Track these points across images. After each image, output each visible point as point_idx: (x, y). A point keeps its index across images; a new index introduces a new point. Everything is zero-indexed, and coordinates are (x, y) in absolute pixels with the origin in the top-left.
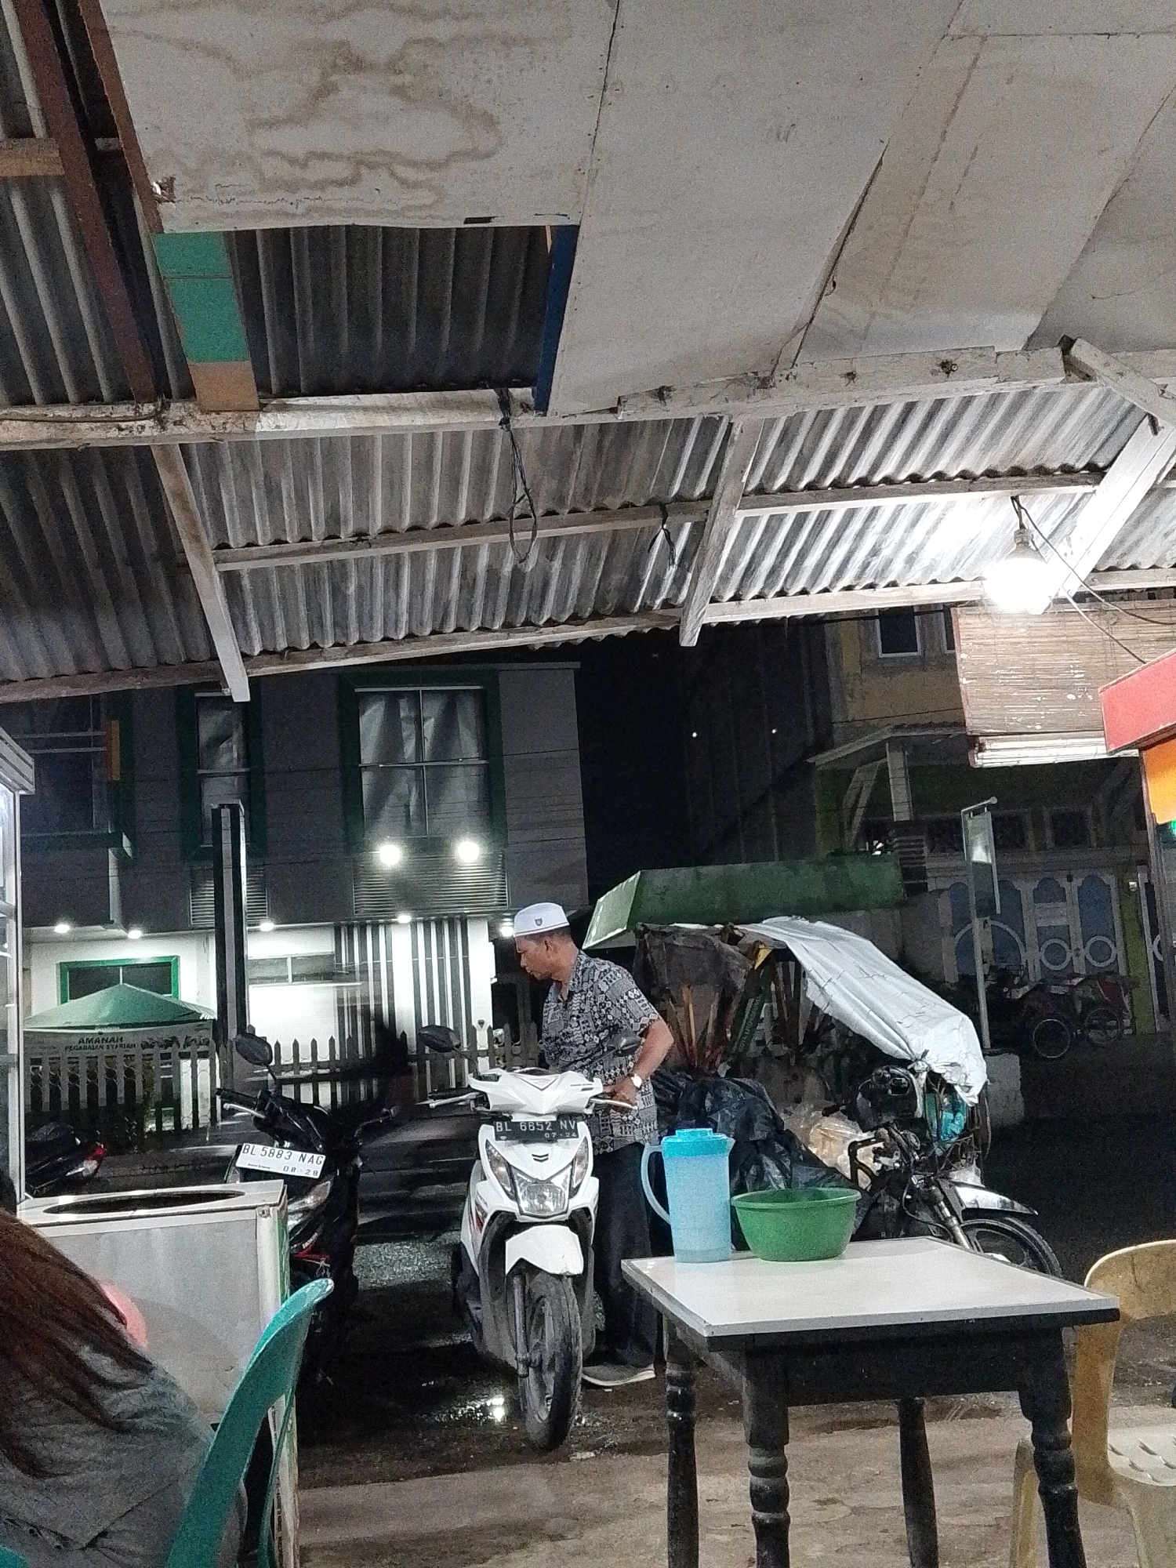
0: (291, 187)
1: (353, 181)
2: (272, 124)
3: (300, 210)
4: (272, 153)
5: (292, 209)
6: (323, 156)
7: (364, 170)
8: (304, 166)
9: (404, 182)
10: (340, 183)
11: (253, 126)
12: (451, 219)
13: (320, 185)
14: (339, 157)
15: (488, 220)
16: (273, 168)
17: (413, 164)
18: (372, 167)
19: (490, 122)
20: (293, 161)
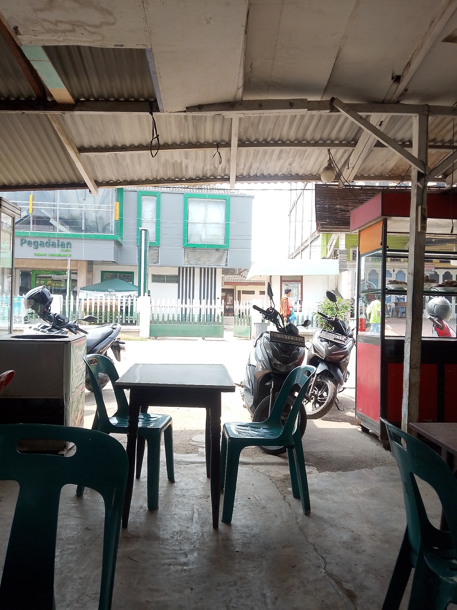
0: (56, 32)
1: (73, 31)
2: (41, 10)
3: (61, 39)
4: (45, 20)
5: (58, 39)
6: (61, 22)
7: (75, 27)
8: (56, 25)
9: (89, 32)
10: (70, 31)
11: (36, 10)
12: (111, 45)
13: (64, 31)
14: (66, 22)
15: (122, 46)
16: (47, 25)
17: (90, 26)
18: (78, 26)
19: (111, 14)
20: (52, 23)
